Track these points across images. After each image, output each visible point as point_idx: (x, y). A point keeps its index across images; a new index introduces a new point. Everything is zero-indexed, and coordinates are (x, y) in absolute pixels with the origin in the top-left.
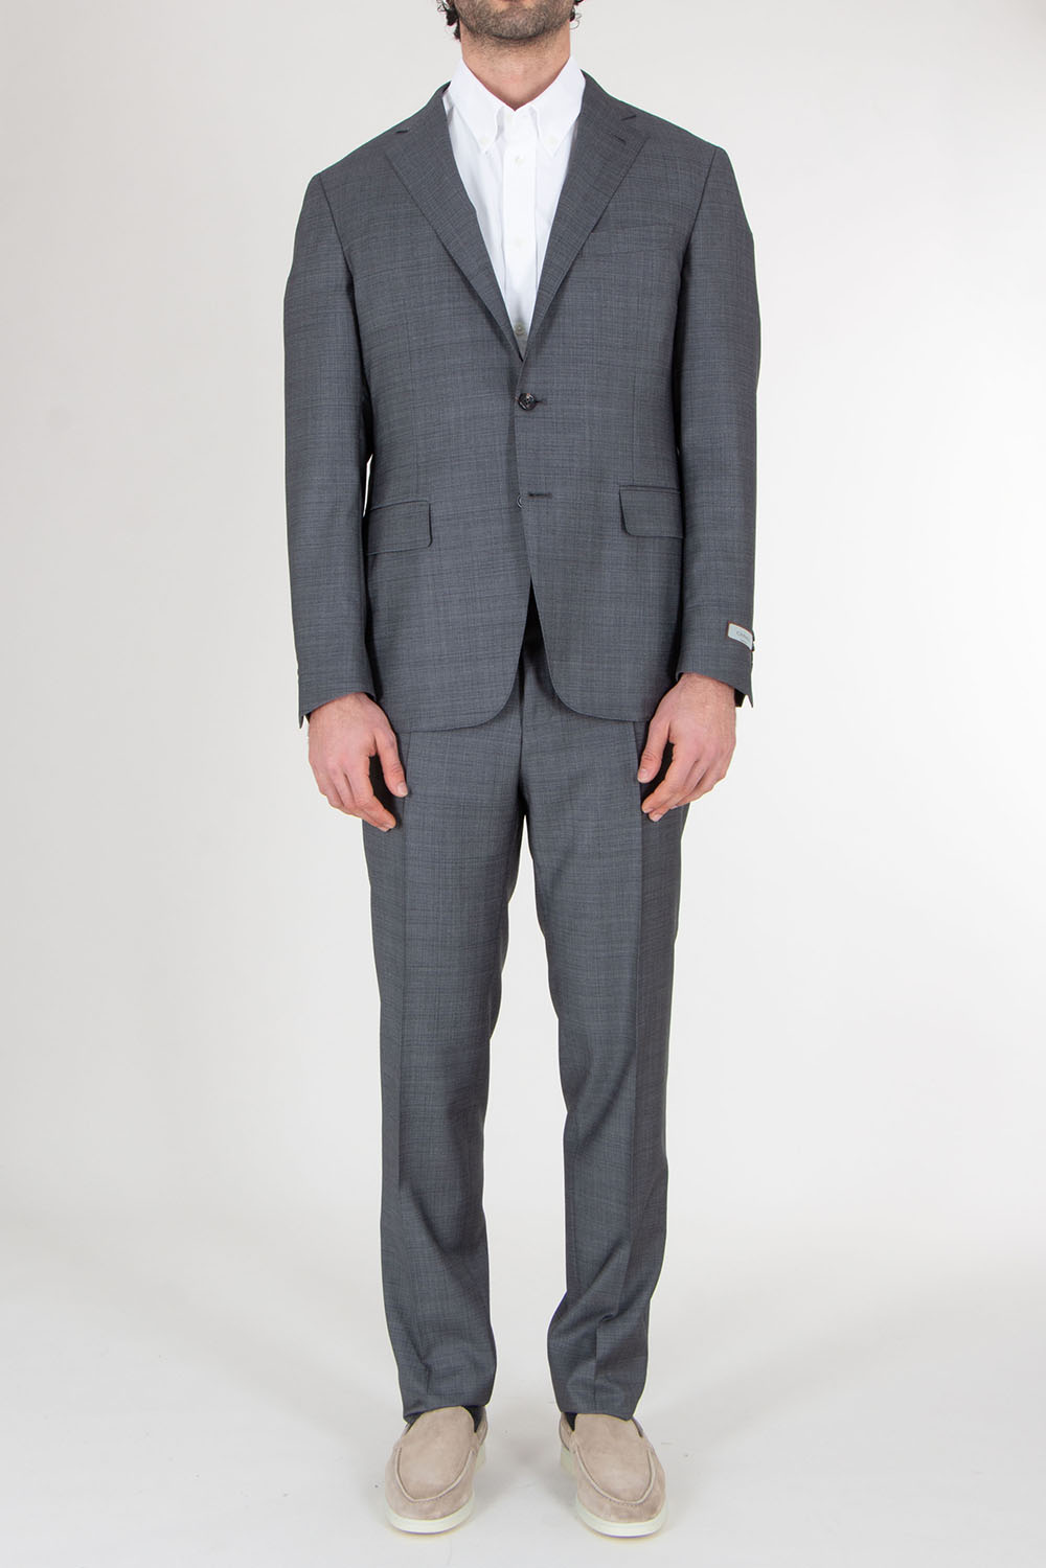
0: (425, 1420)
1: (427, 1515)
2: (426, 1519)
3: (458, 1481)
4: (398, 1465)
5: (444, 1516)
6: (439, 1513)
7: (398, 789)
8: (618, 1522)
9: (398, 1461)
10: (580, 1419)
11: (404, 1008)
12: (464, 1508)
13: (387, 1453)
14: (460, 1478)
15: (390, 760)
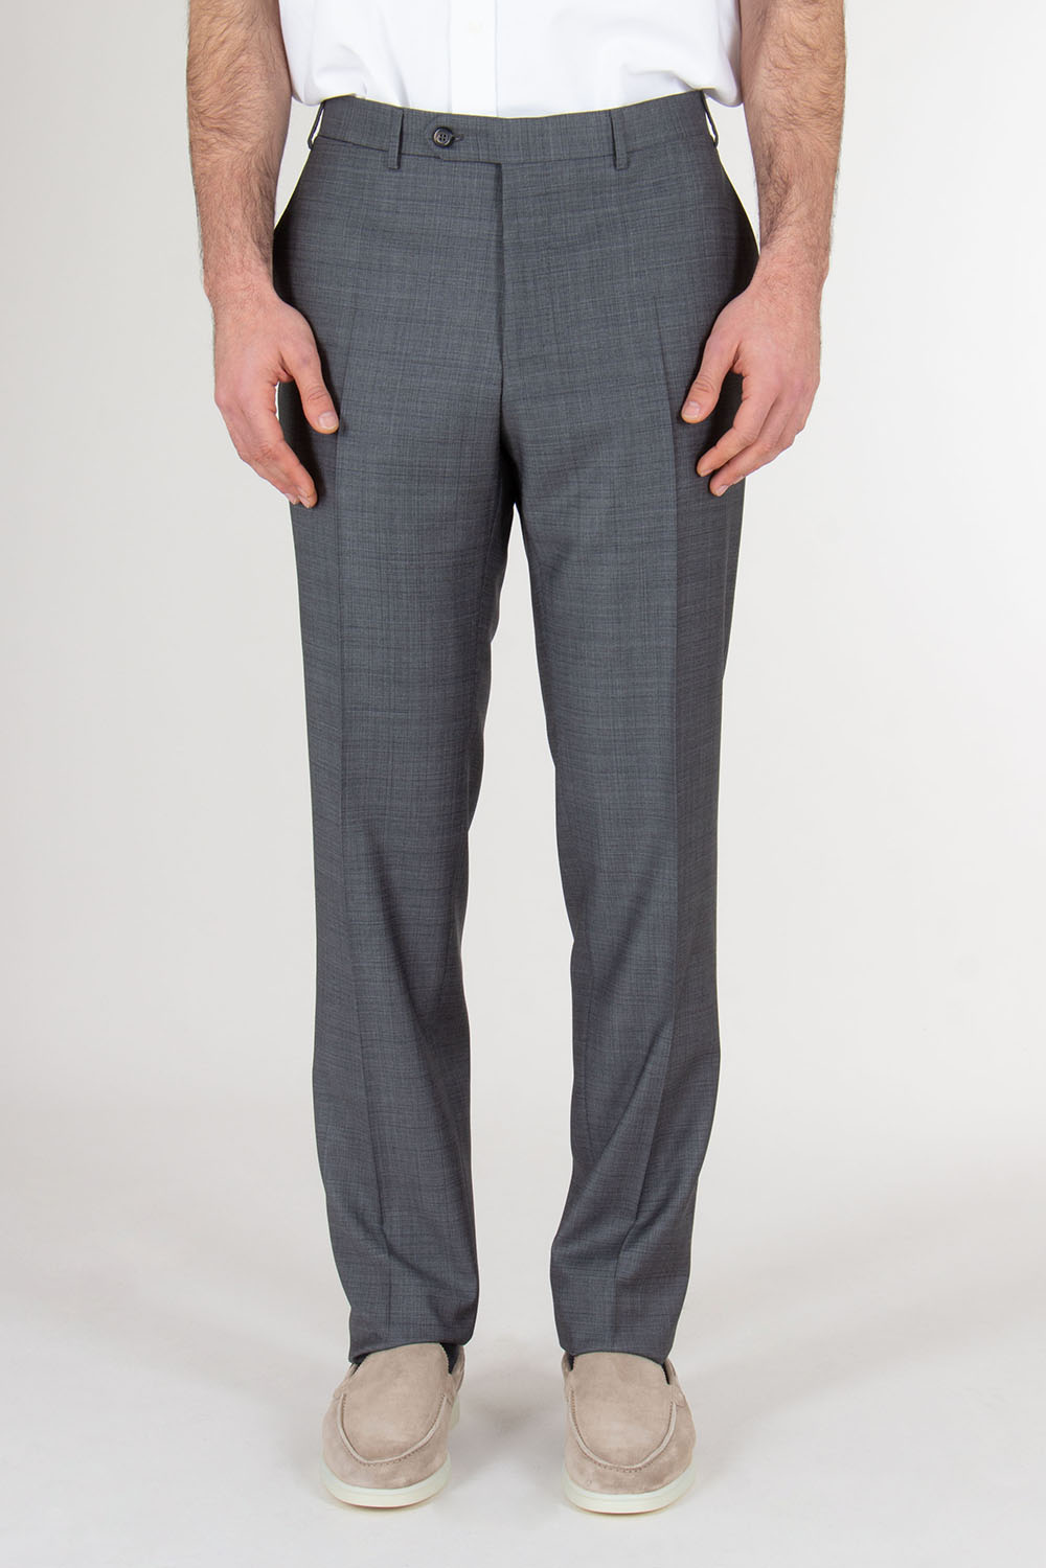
0: (374, 1361)
1: (386, 1483)
2: (386, 1487)
3: (428, 1436)
4: (342, 1415)
5: (410, 1483)
6: (403, 1480)
7: (323, 421)
8: (601, 1493)
9: (342, 1407)
10: (578, 1361)
11: (344, 769)
12: (438, 1474)
13: (325, 1402)
14: (431, 1433)
15: (310, 382)
